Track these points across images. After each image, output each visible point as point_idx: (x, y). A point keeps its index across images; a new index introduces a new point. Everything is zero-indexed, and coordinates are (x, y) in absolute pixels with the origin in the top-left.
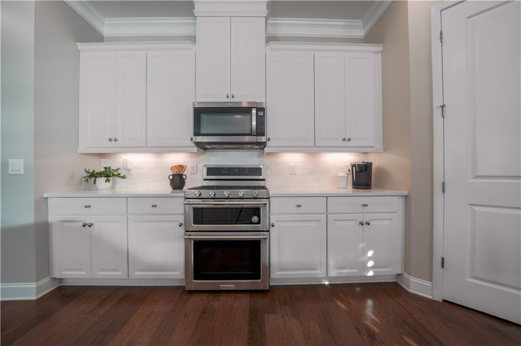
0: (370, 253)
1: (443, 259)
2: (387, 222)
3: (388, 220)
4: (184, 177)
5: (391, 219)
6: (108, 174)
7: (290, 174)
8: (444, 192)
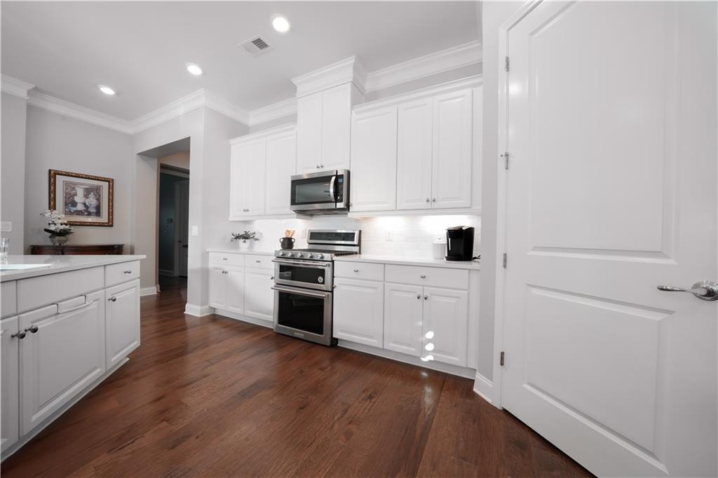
0: (430, 335)
1: (502, 354)
2: (453, 301)
3: (456, 297)
4: (293, 240)
5: (458, 298)
6: (246, 237)
7: (387, 240)
8: (505, 266)
